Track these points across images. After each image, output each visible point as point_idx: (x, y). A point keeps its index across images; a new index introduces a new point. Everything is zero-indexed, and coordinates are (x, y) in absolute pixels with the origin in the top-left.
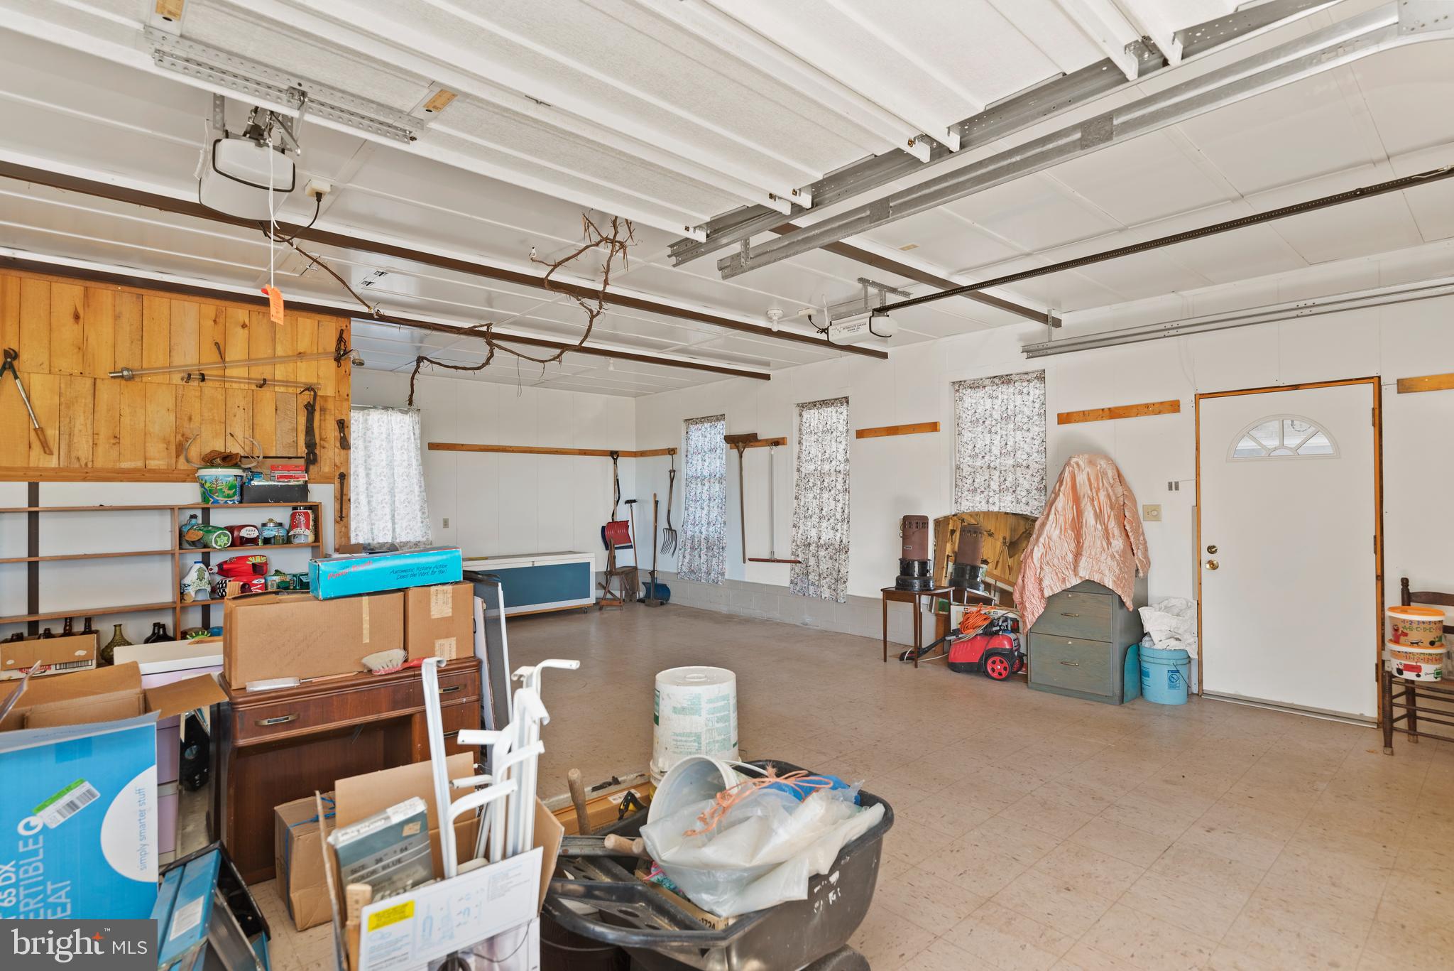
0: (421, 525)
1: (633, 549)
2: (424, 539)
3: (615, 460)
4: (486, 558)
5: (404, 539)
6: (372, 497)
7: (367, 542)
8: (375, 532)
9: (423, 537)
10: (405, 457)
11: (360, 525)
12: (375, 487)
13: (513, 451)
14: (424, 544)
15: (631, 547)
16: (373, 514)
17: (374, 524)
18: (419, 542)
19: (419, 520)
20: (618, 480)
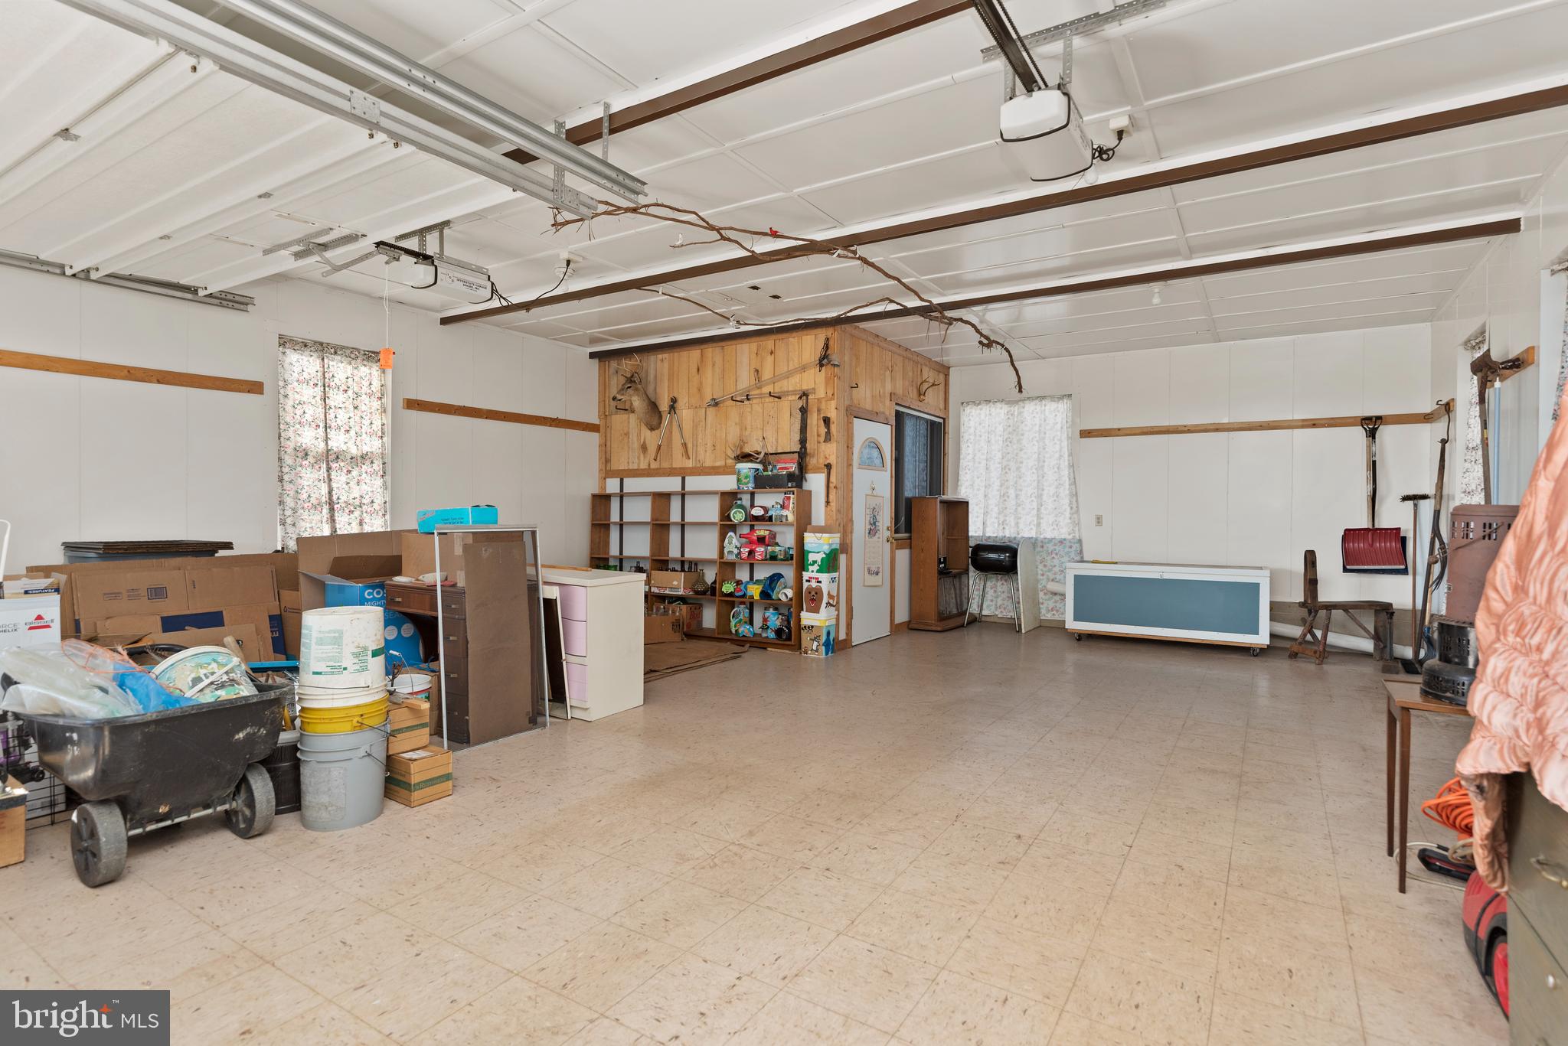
0: (1069, 521)
1: (1410, 578)
2: (1070, 537)
3: (1372, 434)
4: (1116, 563)
5: (1049, 535)
6: (1021, 490)
7: (1013, 536)
8: (1021, 526)
9: (1069, 534)
10: (1057, 447)
11: (1007, 518)
12: (1024, 481)
13: (1189, 431)
14: (1070, 542)
15: (1405, 572)
16: (1020, 509)
17: (1020, 518)
18: (1065, 539)
19: (1068, 515)
20: (1374, 462)
